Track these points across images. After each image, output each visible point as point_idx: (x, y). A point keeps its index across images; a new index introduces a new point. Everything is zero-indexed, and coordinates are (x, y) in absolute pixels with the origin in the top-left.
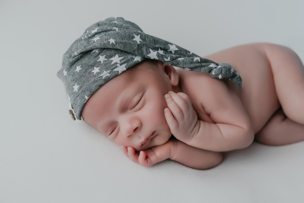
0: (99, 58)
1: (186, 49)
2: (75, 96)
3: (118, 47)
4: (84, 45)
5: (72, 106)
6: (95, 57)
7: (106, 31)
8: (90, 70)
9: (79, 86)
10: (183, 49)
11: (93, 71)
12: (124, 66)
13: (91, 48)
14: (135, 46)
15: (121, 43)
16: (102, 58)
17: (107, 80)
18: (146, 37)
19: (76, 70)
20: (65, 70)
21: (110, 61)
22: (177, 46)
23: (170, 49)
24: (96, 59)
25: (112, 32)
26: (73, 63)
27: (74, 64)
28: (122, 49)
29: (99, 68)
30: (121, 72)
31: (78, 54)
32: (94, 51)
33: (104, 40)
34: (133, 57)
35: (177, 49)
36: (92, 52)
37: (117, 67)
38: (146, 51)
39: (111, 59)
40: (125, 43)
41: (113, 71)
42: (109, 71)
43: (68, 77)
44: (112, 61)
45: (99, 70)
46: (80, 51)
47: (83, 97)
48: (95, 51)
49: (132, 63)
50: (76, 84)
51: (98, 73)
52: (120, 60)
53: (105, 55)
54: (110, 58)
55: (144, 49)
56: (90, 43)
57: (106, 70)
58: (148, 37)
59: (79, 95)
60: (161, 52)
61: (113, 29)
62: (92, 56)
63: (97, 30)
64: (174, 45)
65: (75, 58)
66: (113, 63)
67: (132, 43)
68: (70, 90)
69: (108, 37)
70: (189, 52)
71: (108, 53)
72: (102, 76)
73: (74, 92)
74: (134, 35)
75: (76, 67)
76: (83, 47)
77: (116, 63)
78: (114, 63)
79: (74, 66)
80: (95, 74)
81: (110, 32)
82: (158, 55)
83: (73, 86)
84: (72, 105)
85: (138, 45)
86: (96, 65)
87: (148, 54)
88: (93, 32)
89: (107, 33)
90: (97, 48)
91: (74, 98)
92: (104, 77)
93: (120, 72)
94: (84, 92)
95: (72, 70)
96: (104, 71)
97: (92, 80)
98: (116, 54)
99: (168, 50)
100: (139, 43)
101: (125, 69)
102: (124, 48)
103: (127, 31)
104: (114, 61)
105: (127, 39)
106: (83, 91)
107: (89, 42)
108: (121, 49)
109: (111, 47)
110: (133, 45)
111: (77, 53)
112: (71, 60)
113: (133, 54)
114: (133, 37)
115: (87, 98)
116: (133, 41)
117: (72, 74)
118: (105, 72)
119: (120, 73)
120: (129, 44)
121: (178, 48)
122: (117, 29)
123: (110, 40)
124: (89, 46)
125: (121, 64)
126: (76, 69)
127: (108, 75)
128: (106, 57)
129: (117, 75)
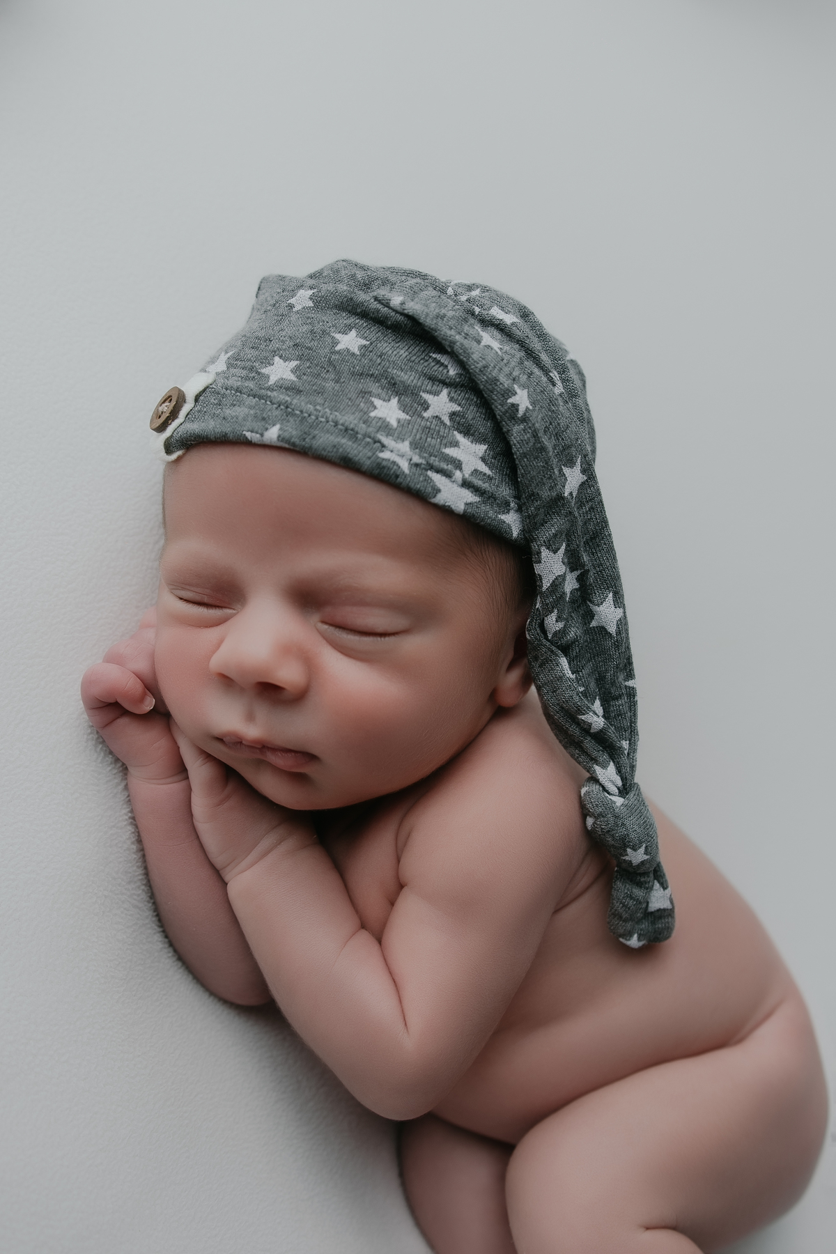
0: (437, 394)
1: (635, 660)
2: (251, 384)
3: (516, 433)
4: (443, 311)
5: (204, 390)
6: (430, 378)
7: (530, 354)
8: (374, 388)
9: (293, 378)
10: (628, 648)
11: (377, 402)
12: (468, 496)
13: (453, 343)
14: (551, 488)
15: (535, 435)
16: (441, 404)
17: (383, 476)
18: (590, 503)
19: (338, 336)
20: (310, 292)
21: (450, 438)
22: (623, 624)
23: (598, 605)
24: (426, 382)
25: (544, 379)
26: (359, 310)
27: (356, 314)
28: (517, 450)
29: (403, 416)
30: (442, 502)
31: (399, 309)
32: (444, 359)
33: (507, 370)
34: (512, 505)
35: (612, 629)
36: (438, 356)
37: (448, 475)
38: (555, 535)
39: (459, 437)
40: (543, 449)
41: (429, 473)
42: (416, 459)
43: (294, 318)
44: (456, 444)
45: (399, 421)
46: (414, 307)
47: (266, 421)
48: (446, 363)
49: (491, 514)
50: (294, 363)
51: (385, 427)
52: (476, 471)
53: (459, 408)
54: (460, 432)
55: (556, 525)
56: (466, 328)
57: (415, 445)
58: (592, 508)
59: (261, 397)
60: (570, 585)
61: (551, 374)
62: (426, 364)
63: (512, 324)
64: (620, 611)
65: (379, 306)
66: (451, 451)
67: (556, 472)
68: (255, 353)
69: (524, 378)
70: (630, 676)
71: (473, 414)
72: (383, 446)
73: (259, 374)
74: (579, 461)
75: (350, 328)
76: (437, 311)
77: (458, 465)
78: (455, 456)
79: (348, 322)
80: (373, 414)
81: (537, 371)
82: (558, 583)
83: (281, 357)
84: (207, 387)
85: (560, 497)
86: (408, 400)
87: (548, 548)
88: (496, 313)
89: (529, 364)
90: (462, 364)
91: (239, 383)
92: (385, 455)
93: (440, 499)
94: (287, 410)
95: (329, 317)
96: (407, 443)
97: (350, 419)
98: (484, 440)
99: (592, 602)
100: (566, 495)
101: (459, 507)
102: (525, 455)
103: (573, 427)
104: (461, 450)
105: (554, 448)
106: (287, 407)
107: (466, 320)
108: (514, 450)
109: (499, 410)
110: (549, 478)
111: (403, 303)
112: (362, 296)
113: (523, 498)
114: (571, 463)
115: (273, 434)
116: (561, 470)
117: (318, 328)
118: (405, 447)
119: (435, 500)
120: (546, 463)
121: (619, 632)
122: (559, 389)
123: (518, 391)
124: (453, 332)
125: (466, 484)
126: (345, 333)
127: (405, 466)
128: (453, 415)
129: (421, 497)
